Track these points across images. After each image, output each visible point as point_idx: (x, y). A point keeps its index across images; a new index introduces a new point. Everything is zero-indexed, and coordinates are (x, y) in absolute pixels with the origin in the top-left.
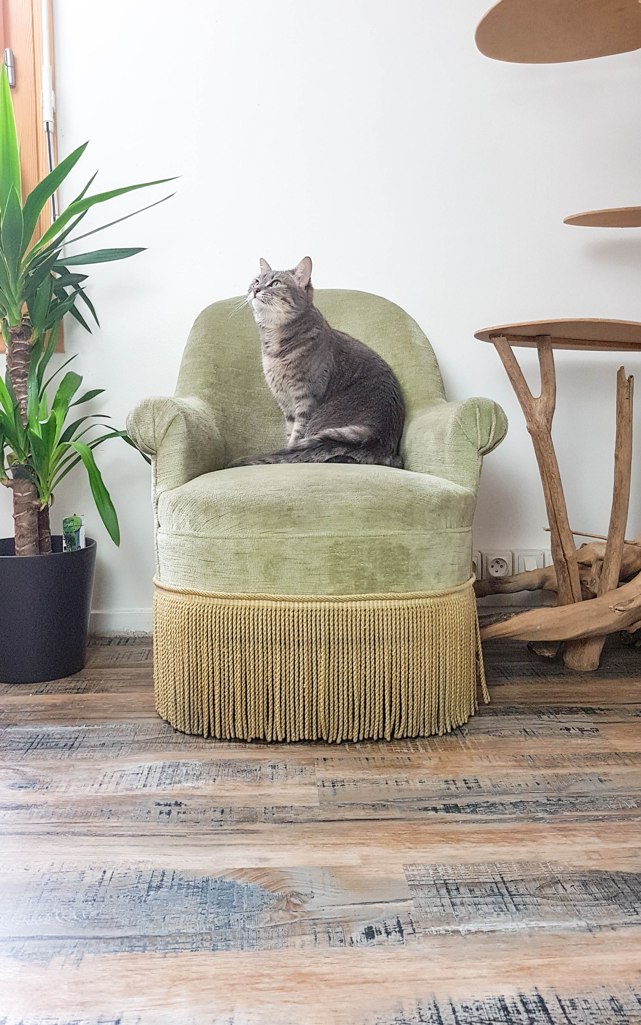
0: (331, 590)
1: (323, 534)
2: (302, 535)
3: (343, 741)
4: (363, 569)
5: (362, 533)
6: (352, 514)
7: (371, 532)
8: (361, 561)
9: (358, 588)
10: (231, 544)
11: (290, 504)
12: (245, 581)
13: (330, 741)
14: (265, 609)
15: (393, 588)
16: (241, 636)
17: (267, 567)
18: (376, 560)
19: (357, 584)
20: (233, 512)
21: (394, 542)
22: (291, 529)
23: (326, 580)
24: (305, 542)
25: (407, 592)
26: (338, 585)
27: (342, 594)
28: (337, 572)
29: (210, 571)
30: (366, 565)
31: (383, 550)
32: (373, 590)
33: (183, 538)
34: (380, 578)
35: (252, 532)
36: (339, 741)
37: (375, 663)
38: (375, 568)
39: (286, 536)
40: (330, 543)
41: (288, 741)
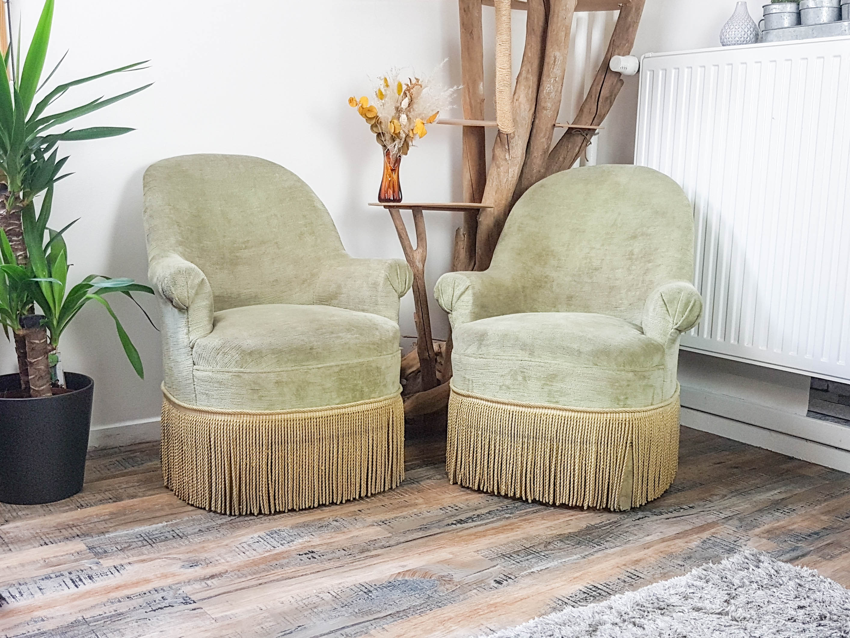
0: (337, 402)
1: (332, 364)
2: (319, 366)
5: (355, 361)
6: (349, 348)
7: (361, 360)
8: (355, 380)
9: (354, 399)
10: (272, 375)
11: (311, 345)
12: (283, 402)
15: (373, 395)
17: (297, 390)
18: (363, 378)
19: (353, 395)
20: (273, 353)
21: (374, 365)
22: (311, 363)
23: (334, 395)
24: (321, 370)
25: (380, 397)
26: (342, 398)
27: (344, 403)
28: (341, 389)
29: (255, 397)
30: (358, 382)
31: (367, 371)
32: (362, 398)
33: (231, 374)
34: (366, 390)
35: (286, 367)
38: (363, 383)
39: (310, 367)
40: (337, 369)
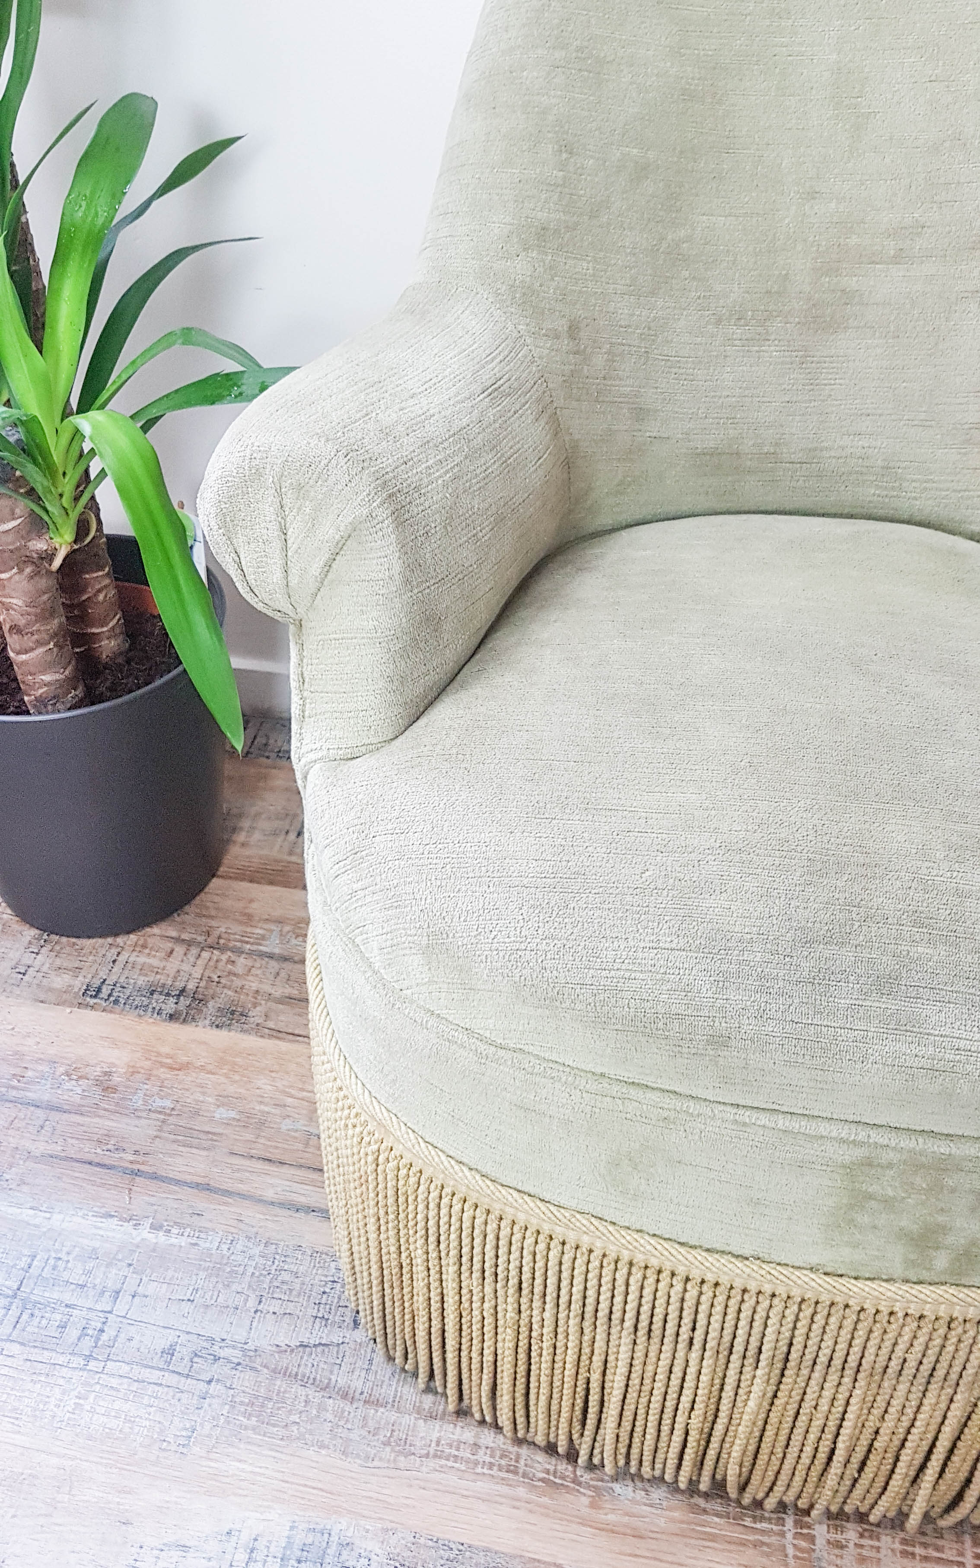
0: (819, 1257)
1: (826, 1127)
2: (747, 1117)
3: (782, 1506)
4: (944, 1229)
5: (969, 1147)
9: (912, 1266)
10: (503, 1077)
11: (720, 1025)
12: (543, 1173)
13: (747, 1500)
14: (597, 1253)
16: (520, 1283)
17: (615, 1165)
19: (912, 1257)
24: (756, 1137)
26: (846, 1251)
28: (853, 1223)
29: (436, 1106)
30: (959, 1223)
32: (961, 1277)
36: (771, 1503)
37: (918, 1411)
40: (848, 1156)
41: (633, 1470)
